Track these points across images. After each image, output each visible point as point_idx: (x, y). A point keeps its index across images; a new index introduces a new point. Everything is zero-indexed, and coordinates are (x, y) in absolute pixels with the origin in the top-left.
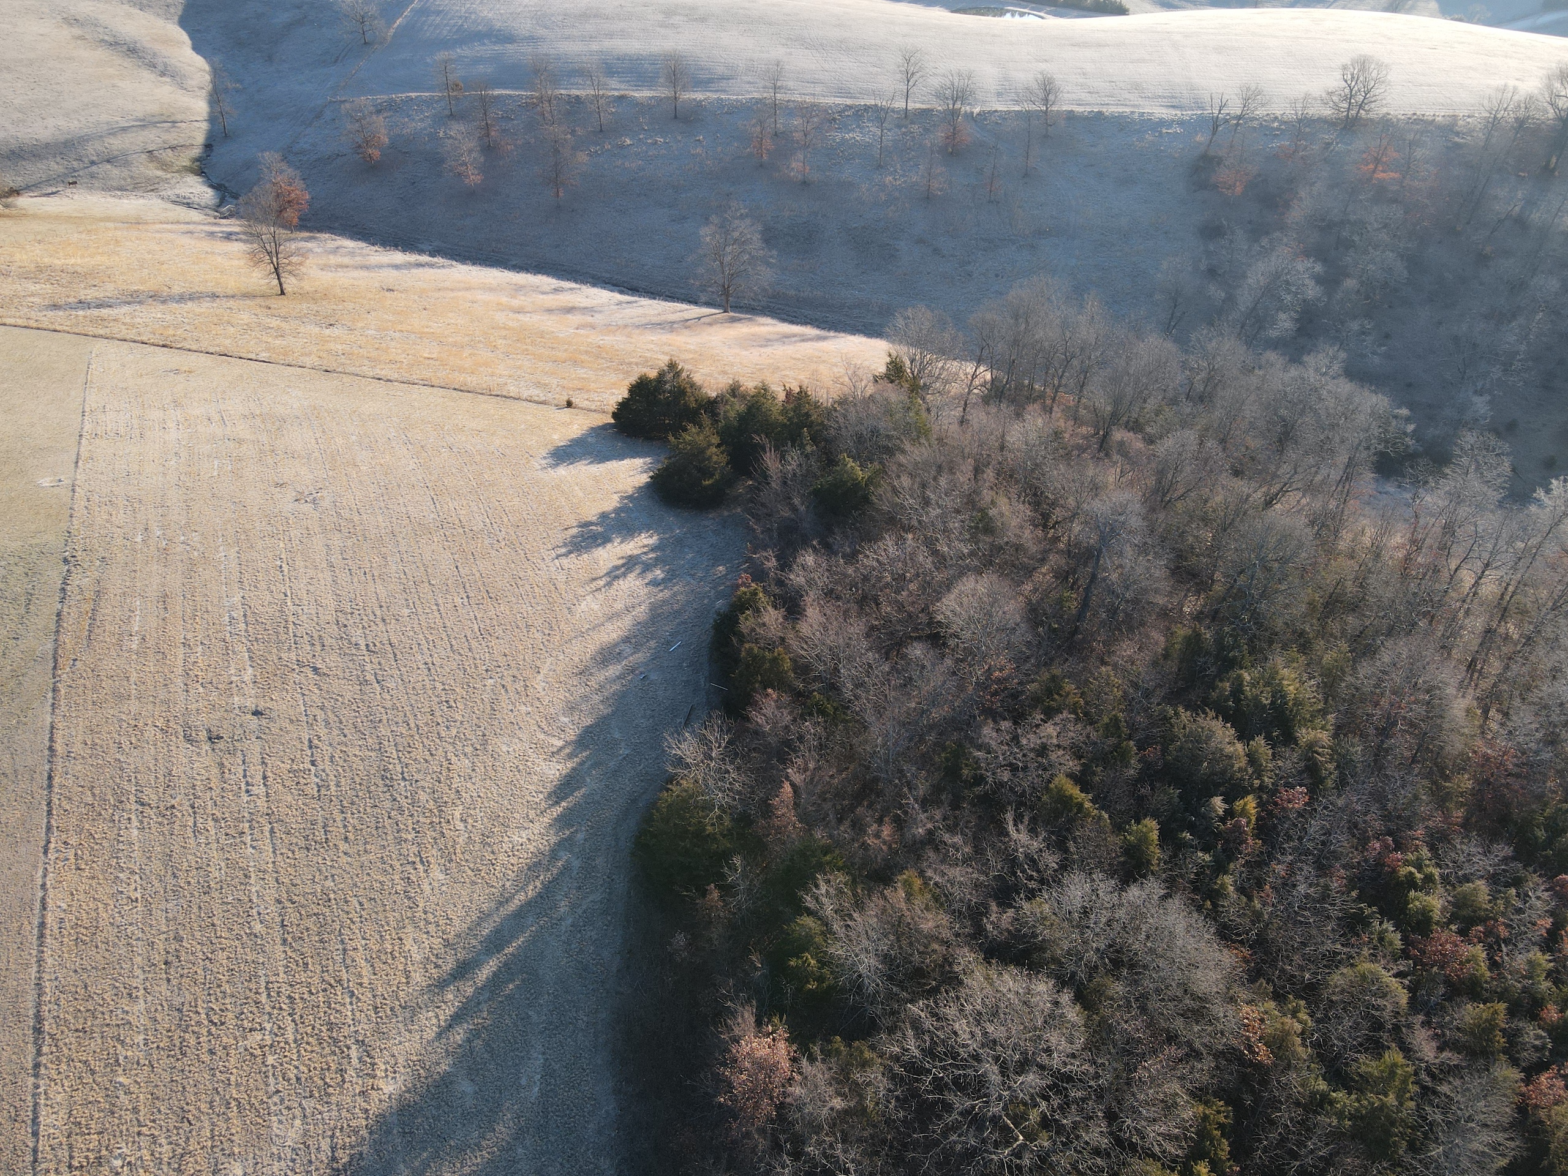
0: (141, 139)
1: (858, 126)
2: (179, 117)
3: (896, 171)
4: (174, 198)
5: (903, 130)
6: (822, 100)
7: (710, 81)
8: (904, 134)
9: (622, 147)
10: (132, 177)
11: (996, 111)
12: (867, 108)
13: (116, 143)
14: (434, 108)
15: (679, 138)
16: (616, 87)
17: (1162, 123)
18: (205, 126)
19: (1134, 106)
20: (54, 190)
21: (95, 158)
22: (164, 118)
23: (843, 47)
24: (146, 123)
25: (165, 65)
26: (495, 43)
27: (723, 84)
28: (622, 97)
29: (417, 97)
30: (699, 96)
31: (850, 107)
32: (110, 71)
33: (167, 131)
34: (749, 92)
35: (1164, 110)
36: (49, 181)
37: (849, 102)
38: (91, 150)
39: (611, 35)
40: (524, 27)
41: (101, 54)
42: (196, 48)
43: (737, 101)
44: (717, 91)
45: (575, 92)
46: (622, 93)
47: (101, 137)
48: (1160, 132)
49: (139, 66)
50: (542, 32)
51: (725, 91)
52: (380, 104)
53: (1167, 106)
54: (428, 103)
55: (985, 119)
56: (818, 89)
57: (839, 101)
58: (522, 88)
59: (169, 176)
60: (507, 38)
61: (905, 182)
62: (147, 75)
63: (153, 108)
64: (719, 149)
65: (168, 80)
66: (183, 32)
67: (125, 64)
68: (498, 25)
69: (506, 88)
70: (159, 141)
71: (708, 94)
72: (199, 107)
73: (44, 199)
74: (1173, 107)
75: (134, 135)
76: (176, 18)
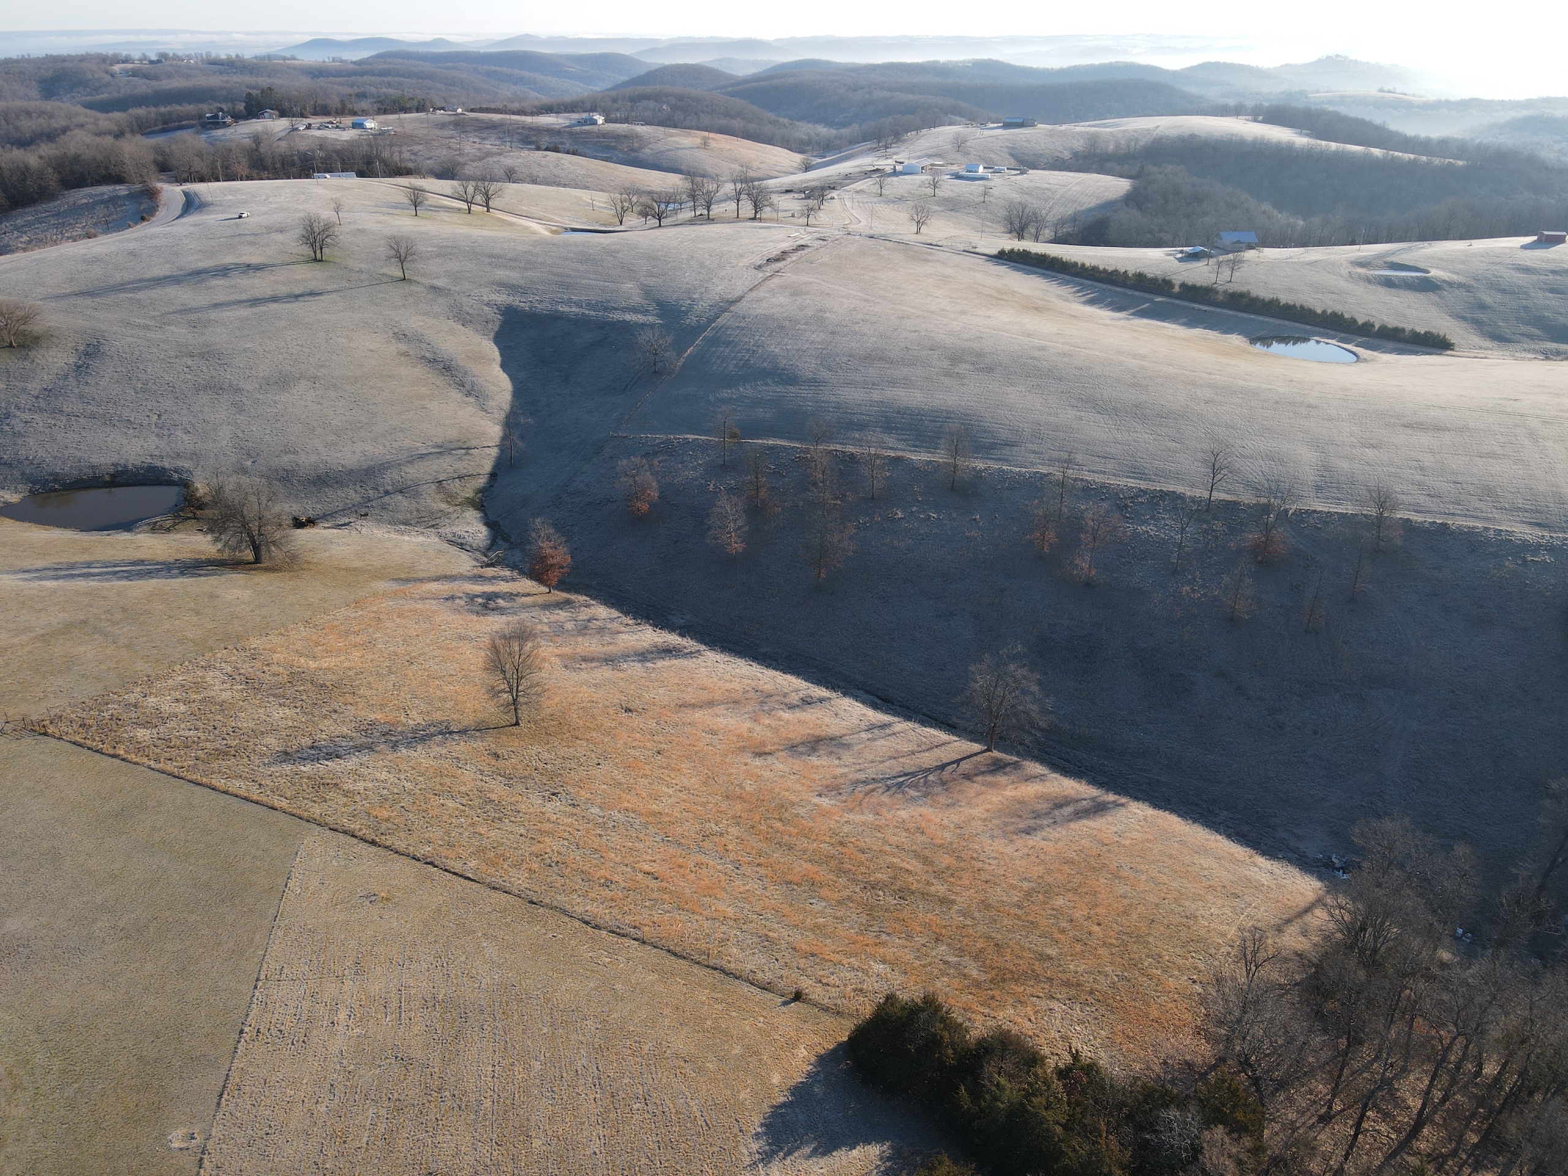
0: (435, 467)
1: (1153, 517)
2: (473, 443)
3: (1194, 579)
4: (450, 536)
5: (1205, 526)
6: (1112, 481)
7: (993, 446)
8: (1206, 531)
9: (892, 520)
10: (418, 510)
11: (1315, 511)
12: (1163, 495)
13: (412, 472)
14: (708, 455)
15: (954, 515)
16: (893, 447)
17: (1526, 546)
18: (494, 452)
19: (1486, 519)
20: (347, 521)
21: (390, 488)
22: (460, 444)
23: (1140, 413)
24: (444, 450)
25: (473, 384)
26: (777, 383)
27: (1006, 451)
28: (898, 459)
29: (694, 440)
30: (980, 465)
31: (1144, 492)
32: (424, 390)
33: (460, 459)
34: (1033, 464)
35: (1528, 530)
36: (345, 511)
37: (1143, 485)
38: (389, 478)
39: (893, 383)
40: (807, 367)
41: (420, 371)
42: (504, 366)
43: (1019, 474)
44: (1000, 459)
45: (850, 449)
46: (900, 454)
47: (399, 465)
48: (1525, 561)
49: (450, 385)
50: (825, 374)
51: (1007, 460)
52: (658, 445)
53: (1530, 523)
54: (704, 447)
55: (1302, 521)
56: (1110, 466)
57: (1132, 483)
58: (797, 439)
59: (451, 510)
60: (790, 378)
61: (1204, 595)
62: (455, 394)
63: (452, 433)
64: (996, 534)
65: (472, 400)
66: (496, 349)
67: (438, 383)
68: (783, 362)
69: (780, 438)
70: (450, 470)
71: (990, 463)
72: (495, 432)
73: (335, 531)
74: (1539, 525)
75: (429, 463)
76: (492, 335)
